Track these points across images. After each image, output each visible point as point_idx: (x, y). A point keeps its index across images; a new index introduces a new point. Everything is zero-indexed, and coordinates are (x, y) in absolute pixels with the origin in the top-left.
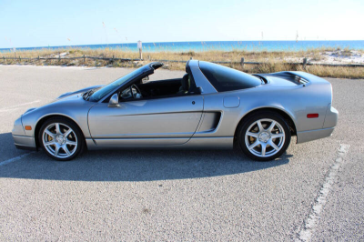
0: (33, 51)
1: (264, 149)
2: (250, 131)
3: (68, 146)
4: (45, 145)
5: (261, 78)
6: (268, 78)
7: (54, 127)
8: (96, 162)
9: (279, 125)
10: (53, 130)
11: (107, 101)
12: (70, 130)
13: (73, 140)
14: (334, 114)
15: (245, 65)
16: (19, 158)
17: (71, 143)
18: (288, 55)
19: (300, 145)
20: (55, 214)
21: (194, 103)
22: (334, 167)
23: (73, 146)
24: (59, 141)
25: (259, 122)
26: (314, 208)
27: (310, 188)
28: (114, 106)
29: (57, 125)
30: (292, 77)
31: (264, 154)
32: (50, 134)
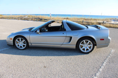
0: (17, 15)
1: (86, 49)
2: (81, 44)
3: (23, 45)
4: (16, 45)
5: (86, 27)
6: (89, 27)
7: (19, 39)
8: (32, 51)
9: (91, 42)
10: (19, 40)
11: (36, 32)
12: (24, 40)
13: (25, 43)
14: (109, 39)
15: (84, 23)
16: (8, 48)
17: (24, 44)
18: (99, 20)
19: (98, 49)
20: (16, 66)
21: (63, 34)
22: (108, 57)
23: (25, 45)
24: (20, 44)
25: (84, 41)
26: (100, 69)
27: (99, 63)
28: (38, 33)
29: (20, 38)
30: (97, 27)
31: (85, 51)
32: (18, 41)
